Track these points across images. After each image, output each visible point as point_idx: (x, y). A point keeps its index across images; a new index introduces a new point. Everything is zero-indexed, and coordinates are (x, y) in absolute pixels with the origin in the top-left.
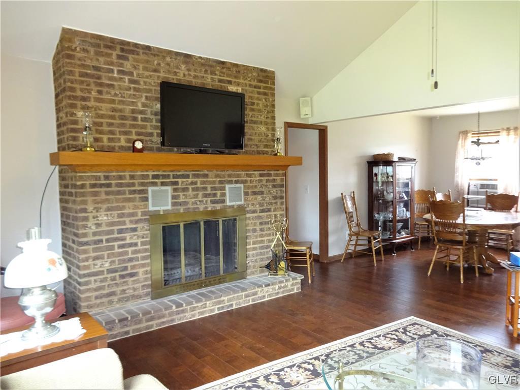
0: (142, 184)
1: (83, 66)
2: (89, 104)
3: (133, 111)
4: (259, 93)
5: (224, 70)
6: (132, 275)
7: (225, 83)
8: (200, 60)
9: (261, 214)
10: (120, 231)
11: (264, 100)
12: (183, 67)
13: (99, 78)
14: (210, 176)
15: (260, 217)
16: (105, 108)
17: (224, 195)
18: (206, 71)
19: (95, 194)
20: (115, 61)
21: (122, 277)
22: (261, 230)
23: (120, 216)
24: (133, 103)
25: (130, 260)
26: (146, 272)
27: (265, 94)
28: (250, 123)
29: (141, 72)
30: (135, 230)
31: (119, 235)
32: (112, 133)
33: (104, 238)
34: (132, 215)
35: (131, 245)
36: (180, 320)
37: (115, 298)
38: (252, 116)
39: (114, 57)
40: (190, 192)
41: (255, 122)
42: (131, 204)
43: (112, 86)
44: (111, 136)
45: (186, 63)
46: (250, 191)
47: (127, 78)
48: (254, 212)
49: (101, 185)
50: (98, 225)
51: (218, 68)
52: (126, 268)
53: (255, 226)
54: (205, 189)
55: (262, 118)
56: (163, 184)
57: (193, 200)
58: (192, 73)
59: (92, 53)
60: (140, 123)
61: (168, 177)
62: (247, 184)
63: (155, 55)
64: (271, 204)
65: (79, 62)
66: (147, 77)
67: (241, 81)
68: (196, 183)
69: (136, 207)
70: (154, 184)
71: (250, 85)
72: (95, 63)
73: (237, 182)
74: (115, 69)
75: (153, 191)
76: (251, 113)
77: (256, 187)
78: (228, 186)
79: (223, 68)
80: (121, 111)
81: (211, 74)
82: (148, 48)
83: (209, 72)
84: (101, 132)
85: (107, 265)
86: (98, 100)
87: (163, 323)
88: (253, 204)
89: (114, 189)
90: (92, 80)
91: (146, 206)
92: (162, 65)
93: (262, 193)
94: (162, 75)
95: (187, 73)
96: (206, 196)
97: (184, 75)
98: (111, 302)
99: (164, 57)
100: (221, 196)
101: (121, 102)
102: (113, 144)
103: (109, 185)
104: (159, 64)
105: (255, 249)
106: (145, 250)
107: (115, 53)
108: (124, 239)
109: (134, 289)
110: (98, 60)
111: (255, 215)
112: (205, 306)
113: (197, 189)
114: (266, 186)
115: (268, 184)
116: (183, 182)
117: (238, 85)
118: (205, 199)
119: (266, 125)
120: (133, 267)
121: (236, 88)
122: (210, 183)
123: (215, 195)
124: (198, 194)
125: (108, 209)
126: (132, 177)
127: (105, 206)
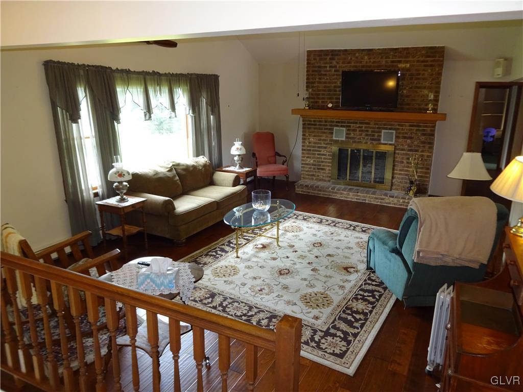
0: (331, 125)
1: (314, 67)
2: (314, 85)
3: (335, 87)
4: (425, 66)
5: (397, 54)
6: (323, 169)
7: (396, 63)
8: (378, 51)
9: (409, 152)
10: (319, 147)
11: (430, 71)
12: (366, 57)
13: (320, 71)
14: (371, 123)
15: (407, 154)
16: (321, 86)
17: (380, 136)
18: (382, 58)
19: (309, 128)
20: (328, 61)
21: (318, 169)
22: (408, 163)
23: (320, 140)
24: (335, 82)
25: (322, 162)
26: (329, 170)
27: (431, 66)
28: (415, 88)
29: (341, 65)
30: (325, 148)
31: (319, 149)
32: (323, 98)
33: (312, 149)
34: (325, 140)
35: (323, 155)
36: (334, 196)
37: (315, 178)
38: (417, 84)
39: (328, 59)
40: (358, 133)
41: (419, 88)
42: (324, 135)
43: (326, 75)
44: (323, 100)
45: (368, 55)
46: (401, 135)
47: (333, 69)
48: (402, 150)
49: (312, 125)
50: (310, 143)
51: (392, 53)
52: (320, 165)
53: (402, 159)
54: (367, 131)
55: (427, 84)
56: (342, 126)
57: (359, 137)
58: (372, 60)
59: (318, 60)
60: (338, 93)
61: (345, 123)
62: (399, 131)
63: (349, 54)
64: (419, 146)
65: (312, 66)
66: (344, 67)
67: (410, 59)
68: (362, 127)
69: (327, 137)
70: (337, 126)
71: (418, 61)
72: (319, 65)
73: (390, 129)
74: (328, 65)
75: (336, 129)
76: (416, 82)
77: (406, 133)
78: (383, 131)
79: (396, 53)
80: (329, 87)
81: (386, 58)
82: (346, 50)
83: (384, 58)
84: (319, 98)
85: (312, 161)
86: (319, 83)
87: (326, 195)
88: (403, 145)
89: (317, 127)
90: (316, 73)
91: (332, 137)
92: (353, 59)
93: (411, 138)
94: (353, 64)
95: (368, 61)
96: (367, 135)
97: (367, 62)
98: (313, 179)
99: (355, 54)
100: (378, 137)
101: (329, 83)
102: (323, 104)
103: (315, 125)
104: (351, 59)
105: (400, 174)
106: (330, 159)
107: (328, 58)
108: (320, 151)
109: (323, 176)
110: (320, 63)
111: (404, 152)
112: (349, 195)
113: (362, 131)
114: (416, 134)
115: (418, 132)
116: (353, 126)
117: (407, 62)
118: (366, 137)
119: (430, 89)
120: (324, 166)
121: (405, 65)
122: (371, 128)
123: (373, 135)
124: (362, 134)
125: (314, 136)
126: (326, 122)
127: (313, 134)
